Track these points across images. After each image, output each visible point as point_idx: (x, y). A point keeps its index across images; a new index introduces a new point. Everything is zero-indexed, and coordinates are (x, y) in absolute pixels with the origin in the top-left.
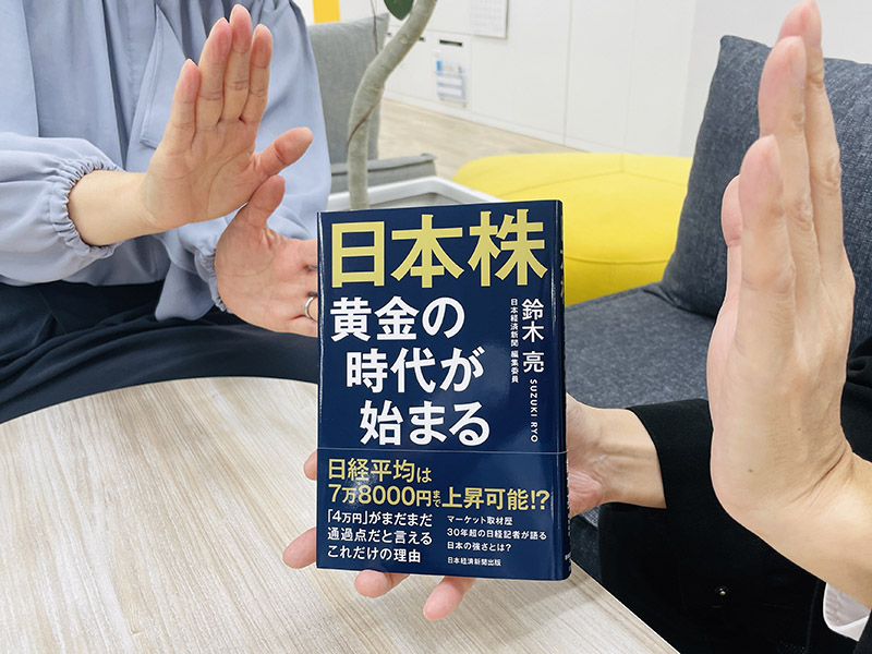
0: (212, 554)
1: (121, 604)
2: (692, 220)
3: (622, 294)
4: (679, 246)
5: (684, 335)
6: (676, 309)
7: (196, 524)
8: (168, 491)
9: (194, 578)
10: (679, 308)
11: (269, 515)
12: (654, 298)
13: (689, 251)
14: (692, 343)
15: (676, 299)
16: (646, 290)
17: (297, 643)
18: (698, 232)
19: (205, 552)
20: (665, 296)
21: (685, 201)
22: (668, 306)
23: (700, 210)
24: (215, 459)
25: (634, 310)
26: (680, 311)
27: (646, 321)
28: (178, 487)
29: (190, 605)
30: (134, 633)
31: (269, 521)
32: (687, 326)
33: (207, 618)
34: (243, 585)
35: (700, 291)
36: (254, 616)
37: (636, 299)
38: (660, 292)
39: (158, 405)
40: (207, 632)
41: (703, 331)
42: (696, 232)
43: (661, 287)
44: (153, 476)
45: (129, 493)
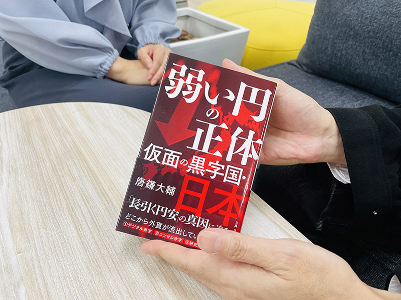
0: (67, 204)
1: (12, 235)
2: (316, 27)
3: (278, 65)
4: (308, 41)
5: (309, 85)
6: (305, 73)
7: (59, 185)
8: (45, 165)
9: (56, 219)
10: (306, 72)
11: (101, 180)
12: (294, 68)
13: (313, 43)
14: (313, 88)
15: (304, 67)
16: (289, 63)
17: (114, 260)
18: (319, 33)
19: (63, 202)
20: (299, 66)
21: (313, 18)
22: (300, 71)
23: (321, 22)
24: (73, 147)
25: (284, 72)
26: (306, 73)
27: (290, 78)
28: (51, 163)
29: (52, 236)
30: (18, 253)
31: (101, 184)
32: (310, 80)
33: (61, 244)
34: (84, 223)
35: (317, 63)
36: (90, 243)
37: (284, 67)
38: (296, 64)
39: (43, 116)
40: (61, 253)
41: (318, 83)
42: (318, 33)
43: (296, 62)
44: (37, 156)
45: (23, 167)
